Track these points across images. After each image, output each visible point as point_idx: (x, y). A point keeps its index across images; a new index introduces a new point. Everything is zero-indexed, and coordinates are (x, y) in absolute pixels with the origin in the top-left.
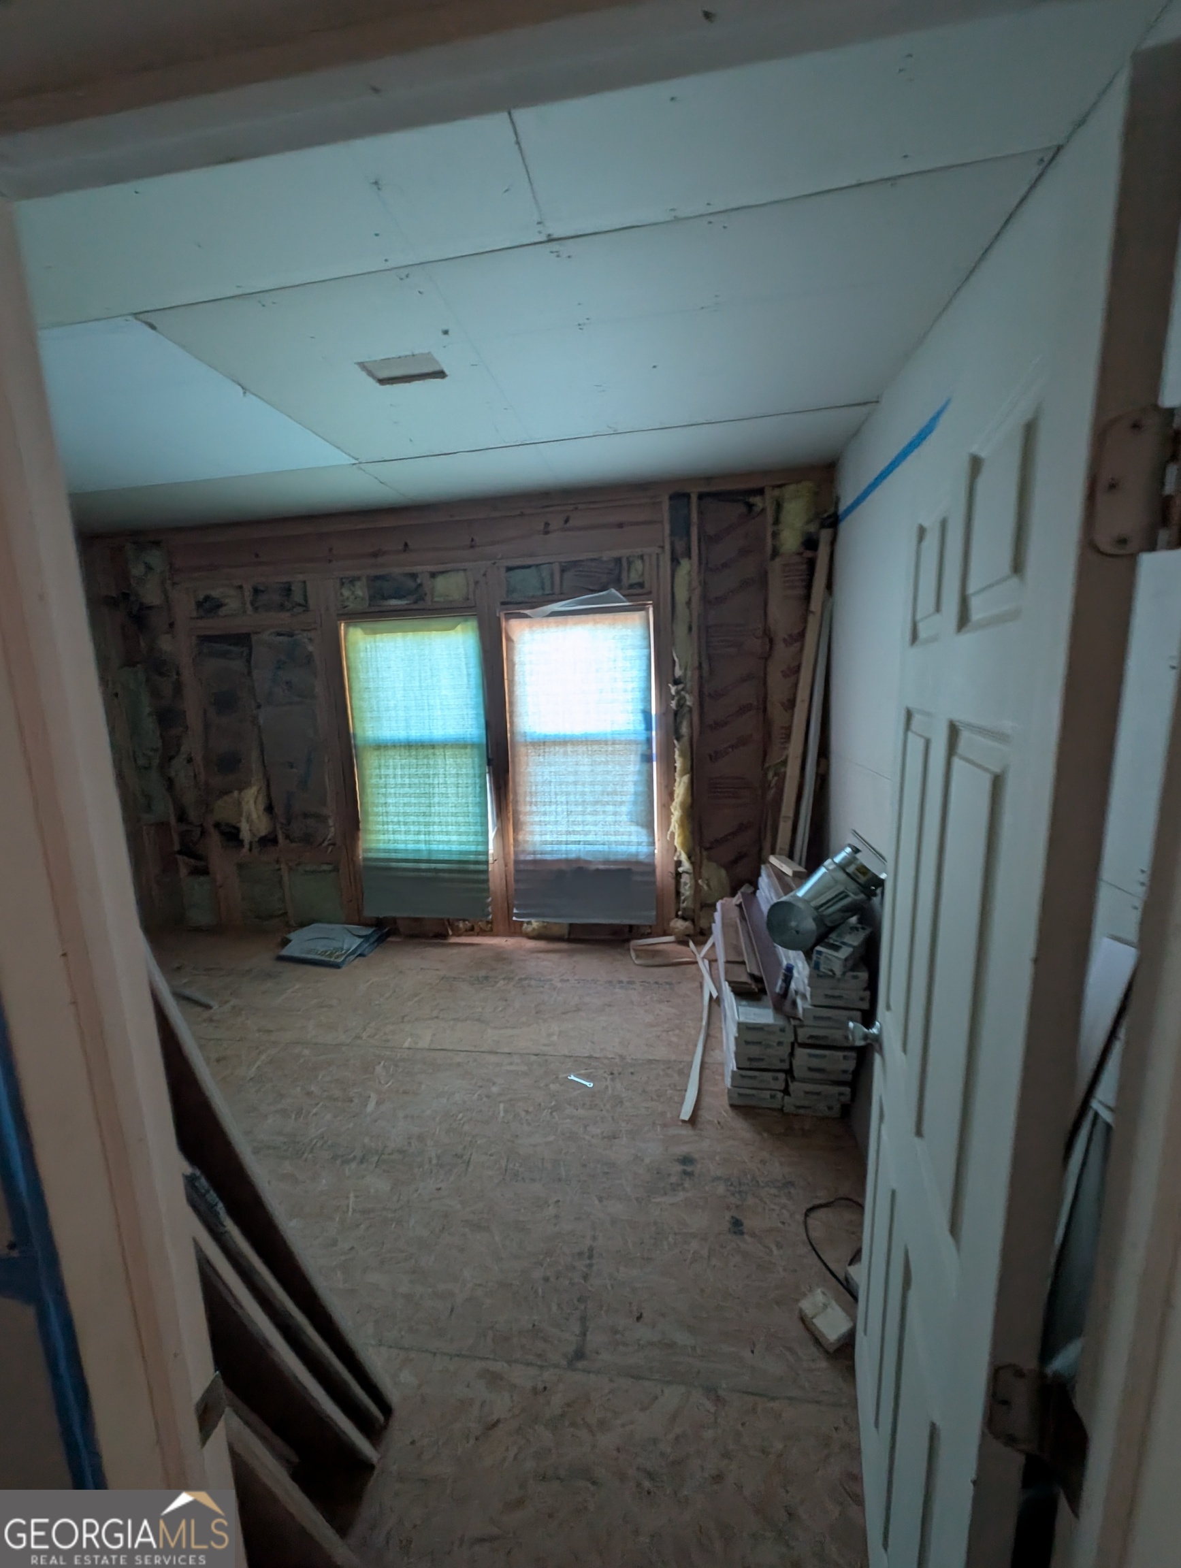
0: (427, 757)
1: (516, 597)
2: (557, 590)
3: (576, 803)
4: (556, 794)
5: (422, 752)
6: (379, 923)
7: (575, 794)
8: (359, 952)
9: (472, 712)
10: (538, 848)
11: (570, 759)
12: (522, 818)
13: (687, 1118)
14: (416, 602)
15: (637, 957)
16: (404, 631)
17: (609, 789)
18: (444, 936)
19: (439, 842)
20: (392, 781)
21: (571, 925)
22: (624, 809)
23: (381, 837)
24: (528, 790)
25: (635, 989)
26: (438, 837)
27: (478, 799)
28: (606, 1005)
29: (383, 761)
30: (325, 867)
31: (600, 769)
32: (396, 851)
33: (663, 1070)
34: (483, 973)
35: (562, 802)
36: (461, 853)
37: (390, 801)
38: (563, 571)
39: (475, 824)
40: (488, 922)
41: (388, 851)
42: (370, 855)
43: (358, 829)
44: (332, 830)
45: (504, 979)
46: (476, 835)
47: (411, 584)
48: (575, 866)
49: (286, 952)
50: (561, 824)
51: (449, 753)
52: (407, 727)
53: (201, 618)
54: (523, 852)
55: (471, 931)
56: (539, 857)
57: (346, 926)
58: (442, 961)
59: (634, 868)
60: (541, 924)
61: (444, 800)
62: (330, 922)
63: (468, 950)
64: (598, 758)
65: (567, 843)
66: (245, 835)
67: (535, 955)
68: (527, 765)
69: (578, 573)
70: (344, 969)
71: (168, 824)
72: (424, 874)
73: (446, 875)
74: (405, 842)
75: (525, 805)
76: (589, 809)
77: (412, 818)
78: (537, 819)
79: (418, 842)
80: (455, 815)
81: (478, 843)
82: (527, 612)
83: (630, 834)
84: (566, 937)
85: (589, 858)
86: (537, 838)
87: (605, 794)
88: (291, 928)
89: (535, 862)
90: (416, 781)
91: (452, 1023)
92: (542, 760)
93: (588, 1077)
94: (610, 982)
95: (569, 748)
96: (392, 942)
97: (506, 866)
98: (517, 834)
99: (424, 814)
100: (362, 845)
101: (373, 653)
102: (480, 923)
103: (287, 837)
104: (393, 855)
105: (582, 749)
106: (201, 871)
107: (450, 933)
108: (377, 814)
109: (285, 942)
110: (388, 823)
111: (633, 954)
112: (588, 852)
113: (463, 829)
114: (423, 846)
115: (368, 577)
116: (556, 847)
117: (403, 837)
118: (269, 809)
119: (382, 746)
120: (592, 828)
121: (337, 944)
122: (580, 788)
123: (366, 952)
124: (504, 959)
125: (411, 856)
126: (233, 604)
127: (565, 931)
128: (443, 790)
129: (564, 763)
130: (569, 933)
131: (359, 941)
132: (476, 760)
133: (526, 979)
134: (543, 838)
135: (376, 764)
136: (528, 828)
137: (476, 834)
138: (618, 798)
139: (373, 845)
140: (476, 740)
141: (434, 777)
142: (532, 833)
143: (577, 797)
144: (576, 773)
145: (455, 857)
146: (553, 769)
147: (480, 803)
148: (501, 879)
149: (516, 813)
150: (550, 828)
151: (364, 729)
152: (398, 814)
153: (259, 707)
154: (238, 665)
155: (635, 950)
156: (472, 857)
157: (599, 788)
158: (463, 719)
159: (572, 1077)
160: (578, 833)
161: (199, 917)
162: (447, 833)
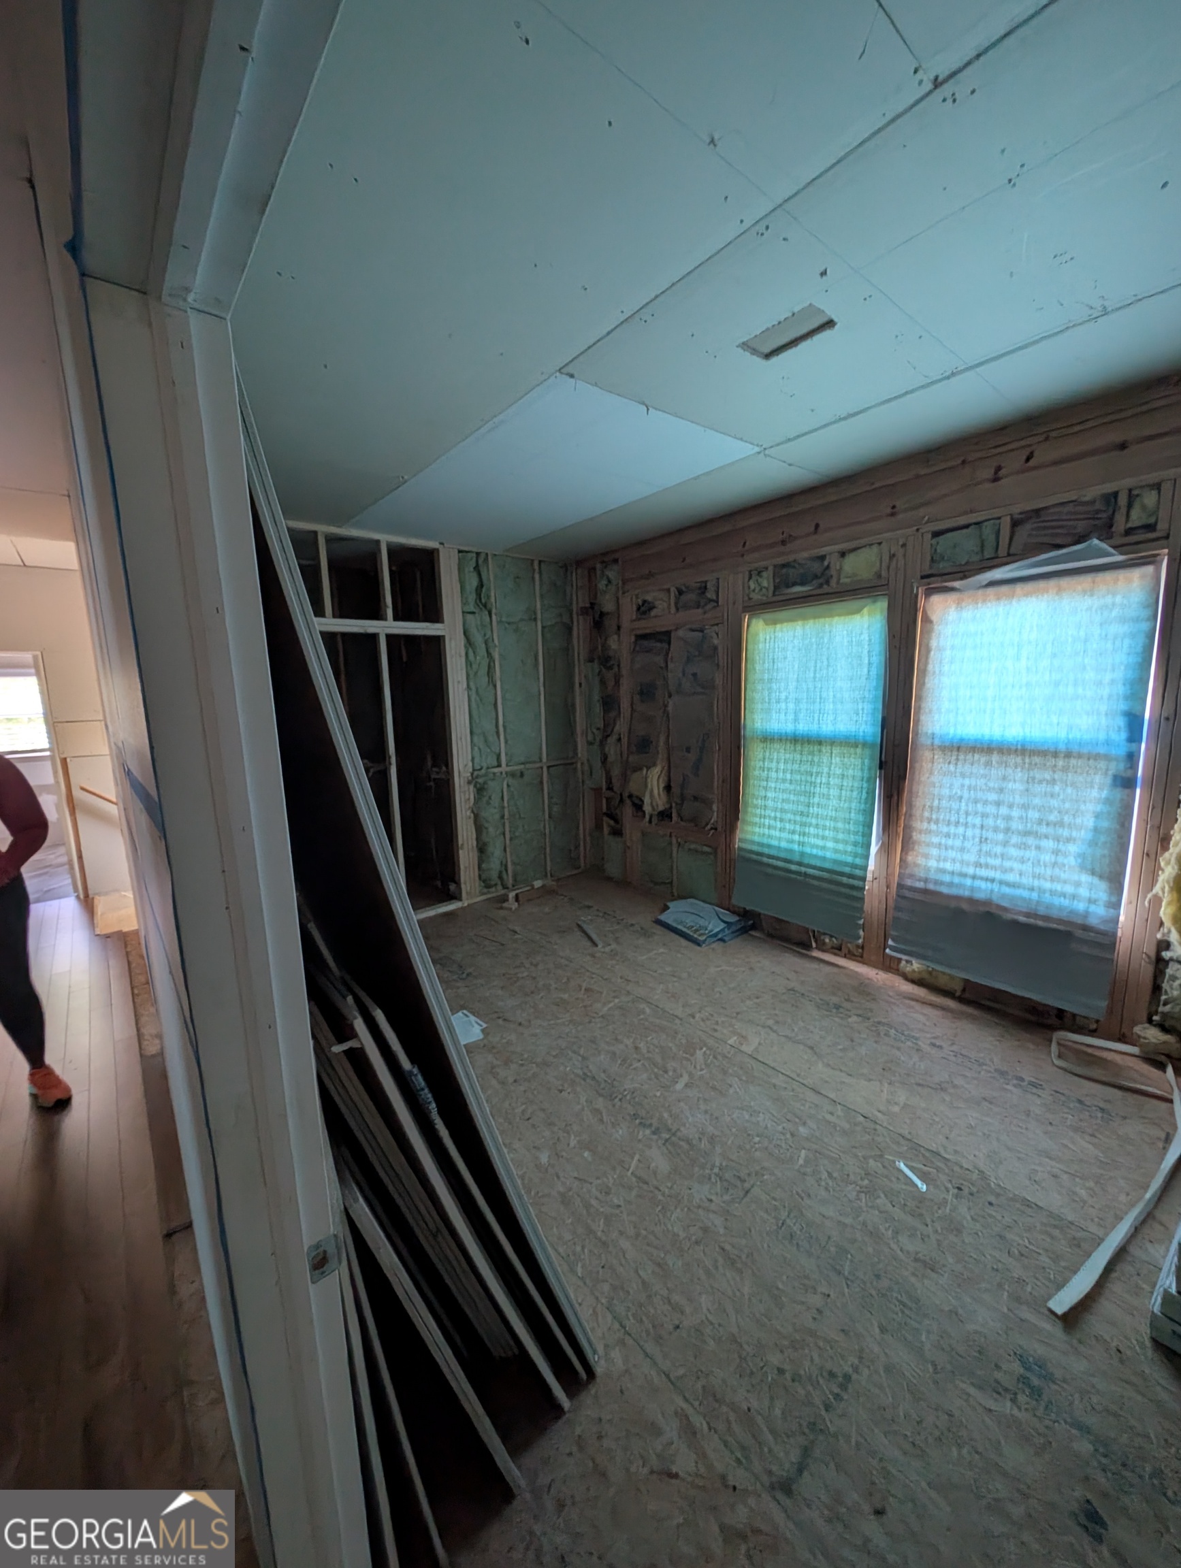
0: (812, 753)
1: (943, 566)
2: (1002, 551)
3: (996, 830)
4: (967, 814)
5: (806, 748)
6: (745, 914)
7: (996, 817)
8: (720, 936)
9: (868, 707)
10: (932, 875)
11: (993, 771)
12: (915, 836)
13: (1060, 1311)
14: (821, 586)
15: (1060, 1056)
16: (804, 618)
17: (1052, 817)
18: (807, 946)
19: (813, 846)
20: (774, 775)
21: (966, 981)
22: (1073, 848)
23: (757, 830)
24: (928, 804)
25: (1039, 1096)
26: (813, 841)
27: (863, 806)
28: (984, 1099)
29: (767, 754)
30: (706, 849)
31: (1038, 789)
32: (769, 846)
33: (1043, 1224)
34: (835, 1000)
35: (974, 826)
36: (835, 861)
37: (769, 794)
38: (1015, 524)
39: (856, 833)
40: (858, 946)
41: (762, 845)
42: (744, 846)
43: (737, 818)
44: (715, 815)
45: (859, 1015)
46: (855, 846)
47: (816, 567)
48: (982, 909)
49: (663, 917)
50: (968, 851)
51: (836, 750)
52: (796, 720)
53: (640, 619)
54: (911, 876)
55: (837, 950)
56: (931, 887)
57: (717, 908)
58: (796, 972)
59: (1079, 933)
60: (925, 968)
61: (824, 801)
62: (704, 901)
63: (828, 969)
64: (1038, 775)
65: (974, 877)
66: (647, 808)
67: (907, 1001)
68: (931, 773)
69: (1036, 525)
70: (704, 948)
71: (601, 789)
72: (793, 876)
73: (815, 883)
74: (780, 839)
75: (921, 822)
76: (1015, 839)
77: (789, 816)
78: (935, 840)
79: (792, 842)
80: (835, 819)
81: (856, 855)
82: (957, 584)
83: (1078, 884)
84: (958, 994)
85: (1005, 904)
86: (933, 864)
87: (1044, 823)
88: (674, 898)
89: (926, 891)
90: (798, 777)
91: (783, 1039)
92: (952, 768)
93: (924, 1177)
94: (1003, 1073)
95: (995, 758)
96: (752, 936)
97: (888, 887)
98: (907, 854)
99: (802, 814)
100: (739, 834)
101: (772, 644)
102: (849, 945)
103: (679, 815)
104: (766, 851)
105: (1012, 759)
106: (617, 832)
107: (814, 945)
108: (756, 806)
109: (666, 908)
110: (765, 817)
111: (1054, 1047)
112: (1004, 896)
113: (841, 836)
114: (796, 847)
115: (775, 566)
116: (956, 880)
117: (777, 834)
118: (668, 788)
119: (768, 739)
120: (1016, 866)
121: (702, 922)
122: (1004, 810)
123: (726, 938)
124: (869, 994)
125: (782, 855)
126: (661, 606)
127: (957, 987)
128: (825, 791)
129: (984, 776)
130: (964, 990)
131: (722, 925)
132: (866, 761)
133: (884, 1024)
134: (941, 865)
135: (761, 756)
136: (923, 849)
137: (855, 844)
138: (1065, 833)
139: (749, 837)
140: (869, 739)
141: (817, 776)
142: (927, 856)
143: (999, 822)
144: (1001, 790)
145: (827, 865)
146: (967, 782)
147: (865, 810)
148: (880, 902)
149: (908, 828)
150: (952, 854)
151: (753, 720)
152: (775, 810)
153: (670, 696)
154: (659, 660)
155: (1059, 1044)
156: (847, 870)
157: (1034, 815)
158: (858, 714)
159: (902, 1166)
160: (994, 868)
161: (613, 869)
162: (823, 838)
